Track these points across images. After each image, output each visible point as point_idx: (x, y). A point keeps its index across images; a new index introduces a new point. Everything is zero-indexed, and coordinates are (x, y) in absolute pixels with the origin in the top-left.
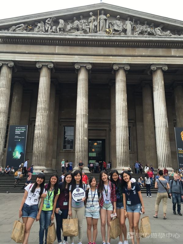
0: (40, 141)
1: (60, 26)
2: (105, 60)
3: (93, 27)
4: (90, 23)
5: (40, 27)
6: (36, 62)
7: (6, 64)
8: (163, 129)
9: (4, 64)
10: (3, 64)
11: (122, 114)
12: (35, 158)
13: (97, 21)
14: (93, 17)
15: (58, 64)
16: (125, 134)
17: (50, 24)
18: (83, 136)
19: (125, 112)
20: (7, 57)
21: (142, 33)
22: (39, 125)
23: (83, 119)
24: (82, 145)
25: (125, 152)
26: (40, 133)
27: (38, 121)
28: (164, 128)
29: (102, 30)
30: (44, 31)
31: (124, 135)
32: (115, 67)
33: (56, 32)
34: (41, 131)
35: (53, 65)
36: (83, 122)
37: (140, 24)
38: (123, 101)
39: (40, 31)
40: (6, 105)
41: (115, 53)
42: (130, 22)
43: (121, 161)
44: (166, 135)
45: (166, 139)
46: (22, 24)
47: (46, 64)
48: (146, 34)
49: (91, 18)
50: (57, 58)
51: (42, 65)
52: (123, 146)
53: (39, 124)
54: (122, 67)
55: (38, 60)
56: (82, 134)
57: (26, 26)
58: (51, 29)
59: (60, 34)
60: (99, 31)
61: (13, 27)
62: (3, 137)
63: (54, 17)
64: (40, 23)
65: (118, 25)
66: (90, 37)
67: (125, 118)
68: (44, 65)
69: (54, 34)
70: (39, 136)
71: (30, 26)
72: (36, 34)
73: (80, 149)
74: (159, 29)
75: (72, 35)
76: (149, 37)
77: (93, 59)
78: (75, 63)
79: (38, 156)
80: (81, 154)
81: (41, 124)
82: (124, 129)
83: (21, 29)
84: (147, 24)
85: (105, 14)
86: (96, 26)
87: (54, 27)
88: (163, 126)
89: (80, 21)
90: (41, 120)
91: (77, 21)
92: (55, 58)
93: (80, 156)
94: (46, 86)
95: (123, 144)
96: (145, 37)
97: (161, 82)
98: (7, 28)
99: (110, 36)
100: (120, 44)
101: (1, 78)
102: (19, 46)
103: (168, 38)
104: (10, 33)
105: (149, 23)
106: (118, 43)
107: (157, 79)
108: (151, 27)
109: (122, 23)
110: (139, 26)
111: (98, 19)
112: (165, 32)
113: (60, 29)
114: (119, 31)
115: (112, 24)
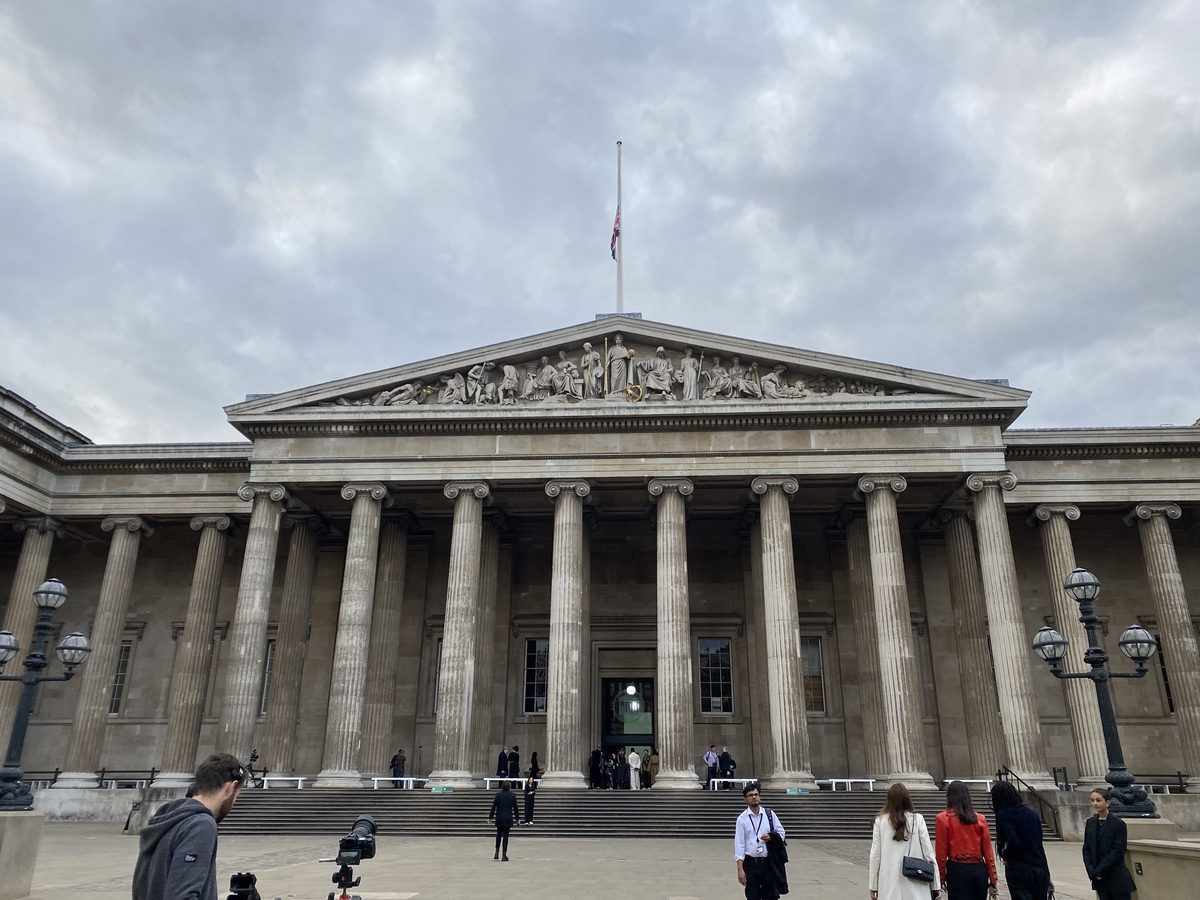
0: (453, 703)
1: (506, 384)
2: (627, 468)
3: (594, 383)
4: (585, 371)
5: (453, 390)
6: (443, 483)
7: (365, 492)
8: (784, 663)
9: (361, 492)
10: (358, 493)
11: (673, 621)
12: (441, 749)
13: (603, 366)
14: (593, 355)
15: (501, 483)
16: (679, 679)
17: (481, 381)
19: (682, 613)
20: (368, 472)
21: (723, 393)
22: (449, 657)
23: (566, 637)
24: (564, 712)
25: (680, 730)
26: (455, 678)
27: (449, 645)
28: (788, 657)
29: (616, 388)
30: (464, 399)
31: (676, 681)
32: (653, 489)
33: (496, 399)
34: (458, 674)
35: (488, 490)
36: (566, 646)
37: (721, 365)
38: (676, 583)
39: (455, 402)
40: (366, 603)
41: (652, 448)
42: (693, 360)
43: (669, 754)
45: (794, 690)
46: (409, 385)
47: (471, 487)
48: (735, 395)
49: (588, 357)
50: (499, 470)
51: (460, 490)
52: (675, 711)
53: (452, 654)
54: (673, 487)
55: (448, 478)
56: (565, 679)
57: (416, 387)
58: (482, 392)
59: (504, 407)
60: (609, 391)
61: (383, 394)
62: (359, 692)
63: (491, 361)
64: (453, 379)
65: (657, 375)
66: (585, 413)
67: (681, 631)
68: (465, 491)
70: (452, 688)
71: (426, 388)
72: (444, 411)
73: (559, 723)
74: (771, 380)
75: (535, 410)
76: (742, 406)
77: (593, 468)
78: (546, 481)
79: (450, 743)
80: (561, 736)
81: (457, 655)
83: (405, 399)
84: (739, 366)
85: (626, 345)
86: (601, 379)
87: (490, 387)
88: (784, 654)
89: (559, 366)
90: (455, 644)
91: (550, 367)
92: (494, 470)
93: (559, 741)
95: (675, 707)
96: (732, 406)
97: (781, 525)
98: (368, 395)
99: (638, 408)
100: (665, 424)
101: (354, 531)
102: (399, 440)
103: (796, 404)
104: (376, 412)
105: (745, 361)
106: (659, 424)
107: (770, 519)
108: (751, 373)
109: (670, 366)
110: (717, 370)
111: (607, 358)
112: (789, 386)
113: (506, 392)
114: (660, 392)
115: (643, 369)
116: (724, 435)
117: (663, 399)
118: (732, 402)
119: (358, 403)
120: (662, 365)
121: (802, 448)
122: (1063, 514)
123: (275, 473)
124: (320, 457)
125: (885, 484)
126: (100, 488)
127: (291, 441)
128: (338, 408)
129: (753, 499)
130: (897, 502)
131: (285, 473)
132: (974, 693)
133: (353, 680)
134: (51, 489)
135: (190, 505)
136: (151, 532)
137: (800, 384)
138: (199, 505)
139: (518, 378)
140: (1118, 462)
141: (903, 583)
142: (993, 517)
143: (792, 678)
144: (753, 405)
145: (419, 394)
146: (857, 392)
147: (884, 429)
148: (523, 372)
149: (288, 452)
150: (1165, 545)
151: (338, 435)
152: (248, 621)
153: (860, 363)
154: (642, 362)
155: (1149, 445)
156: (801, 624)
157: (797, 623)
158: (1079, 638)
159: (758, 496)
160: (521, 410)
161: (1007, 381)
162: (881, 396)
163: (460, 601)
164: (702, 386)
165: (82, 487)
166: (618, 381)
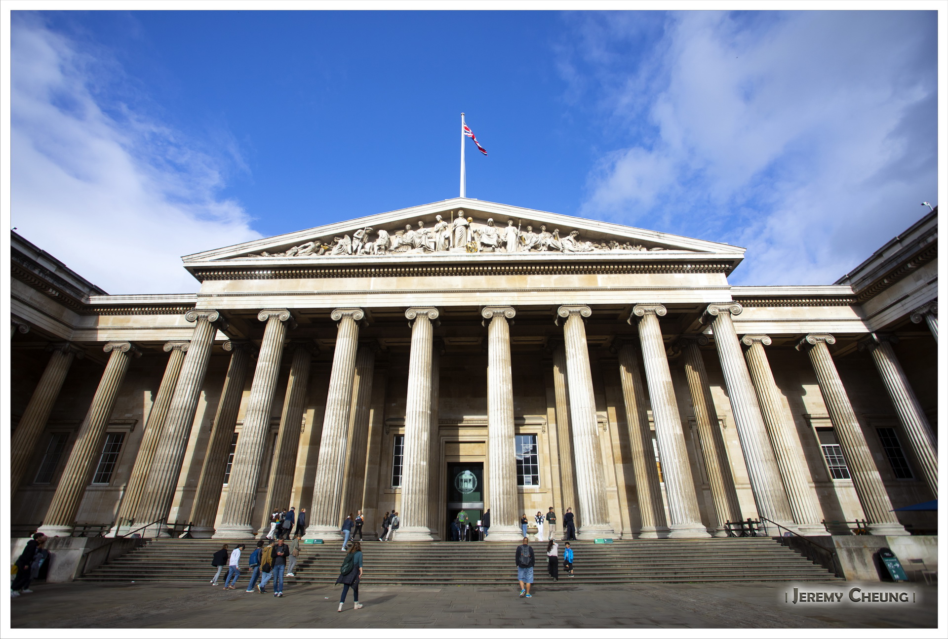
1: (379, 241)
2: (466, 299)
3: (443, 239)
4: (437, 234)
5: (342, 246)
6: (331, 309)
7: (275, 316)
8: (587, 440)
9: (272, 316)
10: (270, 316)
12: (316, 506)
13: (449, 230)
14: (443, 223)
15: (373, 311)
16: (506, 453)
17: (362, 240)
18: (417, 458)
19: (508, 404)
20: (278, 302)
21: (535, 247)
22: (327, 436)
24: (415, 479)
25: (507, 493)
26: (330, 453)
27: (327, 428)
28: (590, 435)
29: (459, 244)
30: (350, 252)
31: (504, 455)
32: (486, 314)
33: (371, 253)
35: (363, 314)
36: (417, 429)
37: (533, 232)
38: (503, 381)
39: (343, 253)
41: (485, 286)
42: (513, 228)
43: (498, 513)
44: (594, 454)
46: (311, 243)
47: (350, 312)
48: (544, 248)
49: (439, 225)
50: (373, 301)
51: (342, 315)
52: (503, 478)
53: (329, 435)
54: (500, 313)
55: (335, 306)
57: (317, 245)
58: (363, 247)
59: (378, 256)
60: (454, 247)
61: (293, 248)
62: (257, 462)
64: (343, 238)
65: (489, 235)
66: (436, 259)
68: (346, 315)
69: (368, 256)
70: (327, 460)
71: (324, 245)
73: (411, 488)
74: (568, 240)
75: (400, 257)
76: (550, 255)
77: (442, 300)
78: (406, 308)
79: (323, 503)
80: (412, 498)
81: (332, 435)
82: (504, 441)
83: (308, 252)
84: (546, 231)
85: (466, 217)
86: (448, 239)
87: (368, 245)
88: (586, 433)
89: (419, 231)
90: (331, 426)
91: (412, 231)
92: (369, 301)
93: (410, 502)
97: (580, 339)
98: (282, 249)
99: (474, 256)
100: (494, 269)
101: (264, 345)
102: (302, 280)
106: (489, 267)
107: (572, 335)
108: (555, 235)
109: (497, 231)
110: (530, 235)
111: (453, 225)
112: (582, 244)
113: (379, 246)
114: (490, 246)
115: (478, 233)
119: (275, 255)
120: (492, 230)
122: (761, 341)
123: (214, 303)
124: (246, 292)
125: (651, 311)
127: (228, 282)
128: (260, 258)
131: (221, 303)
133: (253, 453)
134: (74, 324)
135: (166, 335)
137: (588, 243)
138: (171, 335)
139: (388, 238)
140: (790, 309)
142: (728, 333)
143: (593, 451)
145: (319, 251)
146: (628, 249)
147: (649, 274)
148: (392, 234)
149: (224, 289)
150: (828, 361)
151: (260, 277)
152: (177, 406)
154: (478, 229)
157: (595, 410)
159: (562, 319)
162: (644, 250)
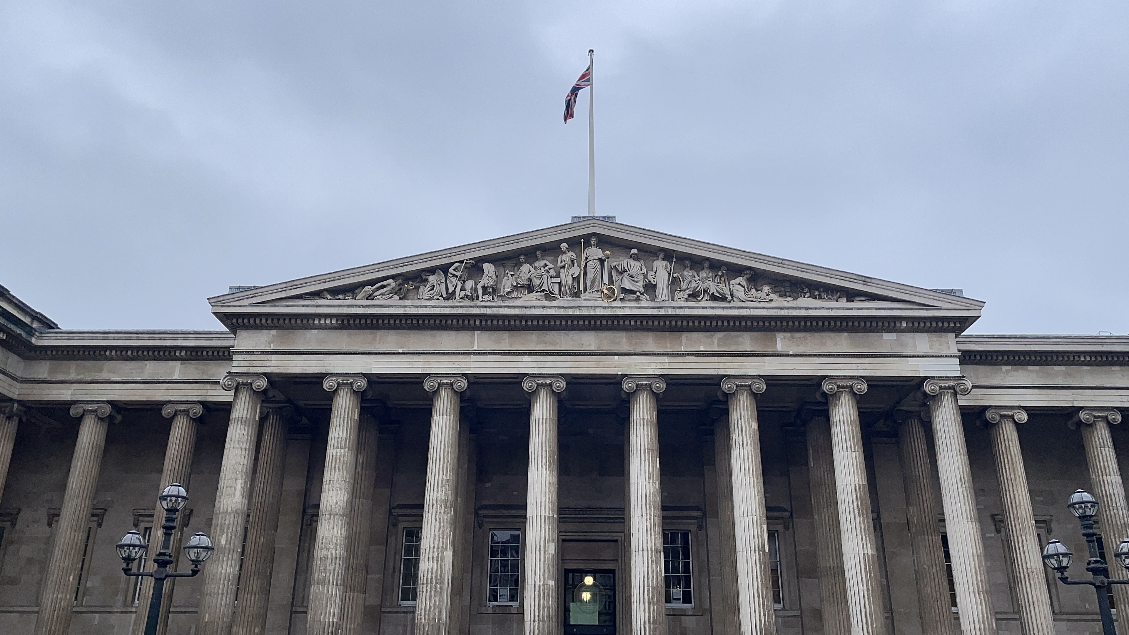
0: (433, 593)
1: (485, 281)
2: (601, 365)
3: (570, 282)
4: (562, 270)
5: (434, 286)
6: (423, 376)
7: (347, 383)
8: (753, 557)
9: (343, 384)
10: (339, 384)
11: (646, 516)
13: (579, 266)
14: (570, 255)
15: (478, 377)
16: (653, 572)
17: (460, 278)
18: (544, 576)
19: (655, 508)
21: (694, 296)
23: (543, 529)
24: (542, 604)
25: (653, 621)
26: (435, 569)
27: (428, 537)
28: (757, 553)
29: (592, 287)
30: (445, 295)
32: (627, 386)
33: (474, 296)
34: (437, 564)
35: (466, 384)
36: (543, 538)
37: (692, 268)
38: (649, 479)
39: (436, 298)
40: (346, 493)
41: (625, 347)
42: (664, 263)
44: (761, 576)
45: (762, 584)
46: (391, 281)
47: (450, 381)
48: (706, 298)
49: (564, 257)
50: (477, 364)
51: (439, 384)
52: (649, 603)
53: (432, 546)
54: (646, 384)
55: (428, 371)
56: (542, 570)
57: (398, 283)
58: (462, 289)
59: (483, 304)
60: (585, 291)
61: (366, 288)
62: (339, 582)
63: (471, 259)
64: (434, 276)
65: (632, 276)
66: (561, 312)
67: (655, 525)
68: (444, 384)
70: (432, 579)
71: (408, 285)
72: (426, 307)
73: (537, 614)
74: (739, 284)
75: (515, 307)
76: (713, 308)
77: (569, 365)
78: (523, 376)
80: (538, 626)
81: (436, 547)
82: (650, 556)
83: (386, 294)
84: (709, 270)
85: (600, 244)
86: (576, 279)
87: (470, 284)
88: (753, 549)
89: (537, 264)
90: (435, 535)
91: (527, 266)
92: (472, 364)
94: (448, 442)
95: (649, 599)
96: (703, 308)
97: (749, 424)
98: (351, 290)
99: (613, 308)
100: (639, 323)
101: (335, 422)
102: (379, 333)
103: (764, 308)
104: (359, 307)
105: (715, 265)
106: (633, 323)
107: (739, 418)
108: (721, 277)
109: (643, 267)
110: (688, 273)
111: (583, 258)
112: (757, 290)
113: (484, 288)
114: (634, 292)
115: (617, 270)
116: (695, 335)
117: (638, 299)
118: (703, 304)
119: (340, 296)
120: (635, 267)
121: (769, 350)
122: (1012, 417)
123: (258, 364)
124: (302, 349)
125: (847, 387)
126: (69, 374)
127: (274, 332)
128: (321, 302)
129: (721, 398)
130: (857, 403)
131: (269, 364)
132: (929, 589)
133: (334, 570)
134: (19, 374)
135: (162, 392)
136: (119, 418)
137: (766, 289)
138: (171, 392)
139: (497, 276)
140: (1063, 368)
141: (865, 482)
142: (949, 420)
143: (761, 572)
144: (723, 308)
145: (400, 290)
146: (820, 298)
147: (846, 334)
148: (502, 269)
149: (270, 344)
150: (1107, 449)
151: (320, 328)
152: (229, 510)
153: (824, 270)
154: (617, 263)
155: (1091, 353)
156: (768, 518)
157: (764, 519)
158: (1028, 537)
159: (726, 395)
160: (501, 307)
161: (961, 291)
162: (843, 303)
163: (440, 493)
164: (674, 288)
165: (50, 372)
166: (593, 282)
